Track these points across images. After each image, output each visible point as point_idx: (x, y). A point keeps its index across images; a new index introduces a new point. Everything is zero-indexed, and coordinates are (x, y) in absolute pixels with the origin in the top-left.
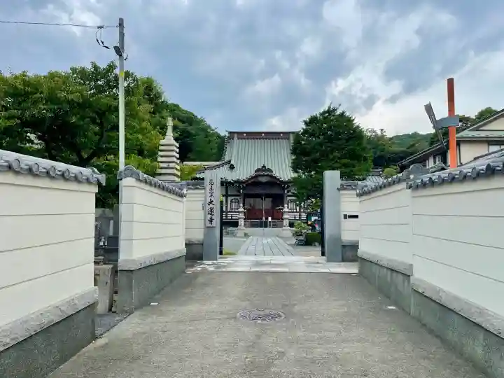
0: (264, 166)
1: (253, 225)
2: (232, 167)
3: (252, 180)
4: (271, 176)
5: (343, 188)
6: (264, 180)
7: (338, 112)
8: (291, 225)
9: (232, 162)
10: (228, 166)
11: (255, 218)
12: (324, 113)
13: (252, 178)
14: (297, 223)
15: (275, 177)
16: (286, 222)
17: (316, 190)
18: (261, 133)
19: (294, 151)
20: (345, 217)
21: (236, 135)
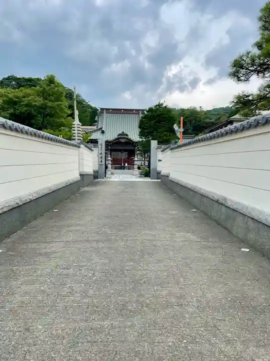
0: (123, 132)
1: (116, 168)
2: (103, 132)
3: (117, 141)
4: (128, 139)
5: (158, 148)
6: (123, 141)
7: (164, 105)
8: (139, 168)
9: (103, 129)
10: (101, 131)
11: (118, 164)
12: (156, 106)
13: (116, 139)
14: (141, 167)
15: (130, 140)
16: (136, 167)
17: (146, 150)
18: (121, 110)
19: (140, 127)
20: (159, 160)
21: (105, 111)
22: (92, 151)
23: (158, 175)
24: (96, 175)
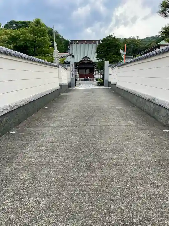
0: (86, 56)
1: (82, 80)
2: (73, 57)
3: (82, 62)
4: (89, 60)
5: (109, 66)
6: (86, 62)
7: (113, 36)
8: (97, 80)
9: (73, 55)
10: (71, 56)
11: (83, 78)
12: (108, 37)
14: (98, 79)
15: (90, 61)
16: (95, 79)
17: (101, 67)
18: (85, 41)
19: (97, 52)
20: (110, 74)
21: (74, 42)
22: (66, 69)
23: (109, 84)
24: (70, 85)
